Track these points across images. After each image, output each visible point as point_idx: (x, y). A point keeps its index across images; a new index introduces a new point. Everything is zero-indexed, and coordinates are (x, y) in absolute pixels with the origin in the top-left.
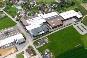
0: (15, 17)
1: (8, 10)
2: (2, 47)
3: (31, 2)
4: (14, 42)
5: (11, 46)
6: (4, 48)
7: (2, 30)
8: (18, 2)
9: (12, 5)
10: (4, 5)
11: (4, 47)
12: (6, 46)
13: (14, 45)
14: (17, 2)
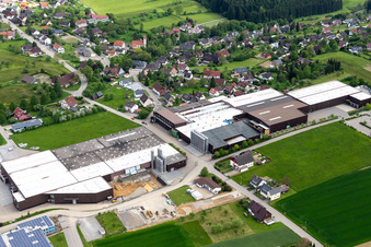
0: (132, 110)
1: (99, 93)
2: (115, 178)
3: (174, 70)
4: (151, 167)
5: (142, 174)
6: (120, 181)
7: (101, 139)
8: (127, 72)
9: (108, 80)
10: (80, 83)
11: (123, 176)
12: (127, 172)
13: (150, 173)
14: (122, 71)
